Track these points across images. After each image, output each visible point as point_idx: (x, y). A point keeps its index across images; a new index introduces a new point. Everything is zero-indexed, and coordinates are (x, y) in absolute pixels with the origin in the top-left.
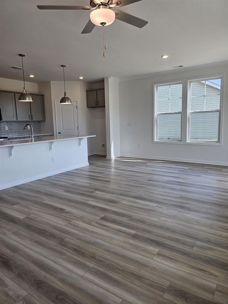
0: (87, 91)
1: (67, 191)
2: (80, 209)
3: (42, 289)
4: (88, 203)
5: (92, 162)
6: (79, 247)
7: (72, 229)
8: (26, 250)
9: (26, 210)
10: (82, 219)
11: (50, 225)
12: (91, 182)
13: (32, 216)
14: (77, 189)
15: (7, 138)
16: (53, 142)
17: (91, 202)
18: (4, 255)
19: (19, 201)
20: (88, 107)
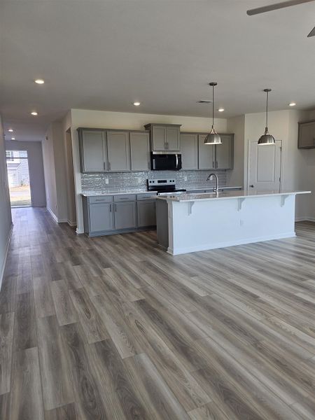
0: (299, 124)
1: (262, 271)
2: (283, 302)
3: (232, 402)
4: (297, 295)
5: (300, 232)
6: (283, 359)
7: (271, 328)
8: (208, 339)
9: (206, 286)
10: (286, 317)
11: (238, 314)
12: (300, 263)
13: (214, 296)
14: (278, 270)
15: (185, 190)
16: (244, 199)
17: (301, 294)
18: (181, 338)
19: (198, 272)
20: (298, 148)
